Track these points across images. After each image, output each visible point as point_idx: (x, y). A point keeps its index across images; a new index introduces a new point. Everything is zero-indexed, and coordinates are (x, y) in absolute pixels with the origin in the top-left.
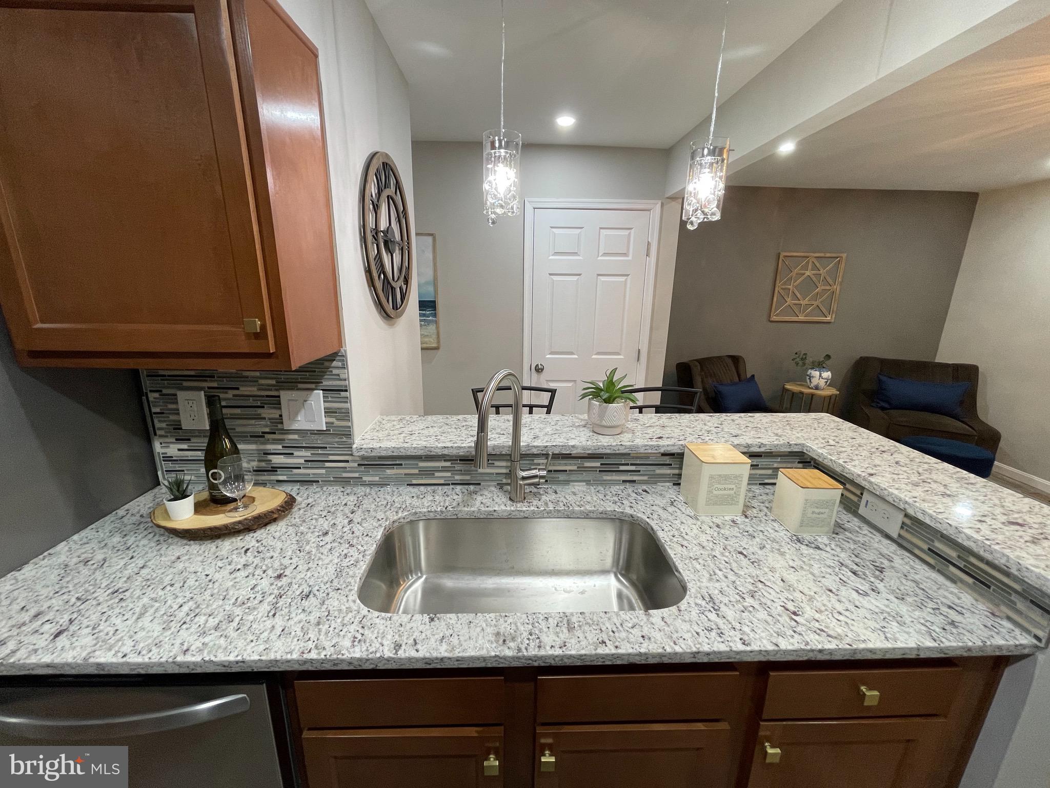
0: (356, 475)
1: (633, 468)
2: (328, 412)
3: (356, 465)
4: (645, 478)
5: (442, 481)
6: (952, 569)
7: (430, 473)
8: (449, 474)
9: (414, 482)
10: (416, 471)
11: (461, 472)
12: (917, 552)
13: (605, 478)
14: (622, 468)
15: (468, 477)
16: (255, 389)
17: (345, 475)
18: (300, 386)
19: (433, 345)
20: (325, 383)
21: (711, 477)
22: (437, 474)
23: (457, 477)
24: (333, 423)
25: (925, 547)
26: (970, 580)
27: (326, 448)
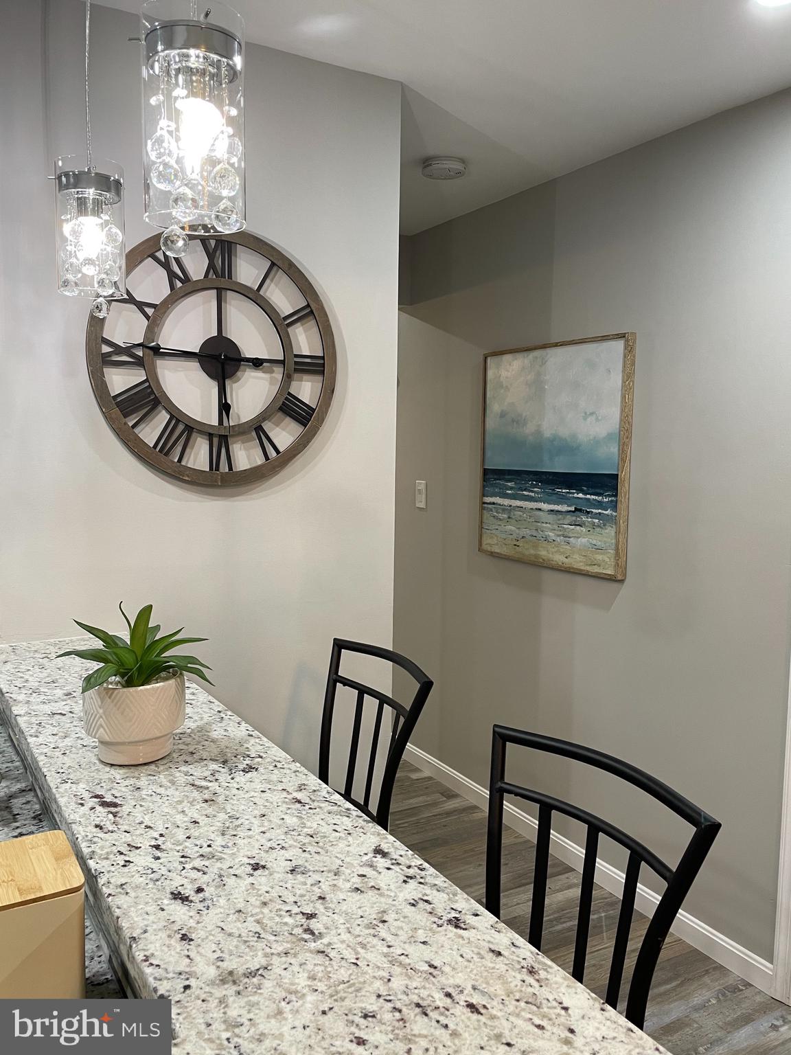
19: (609, 572)
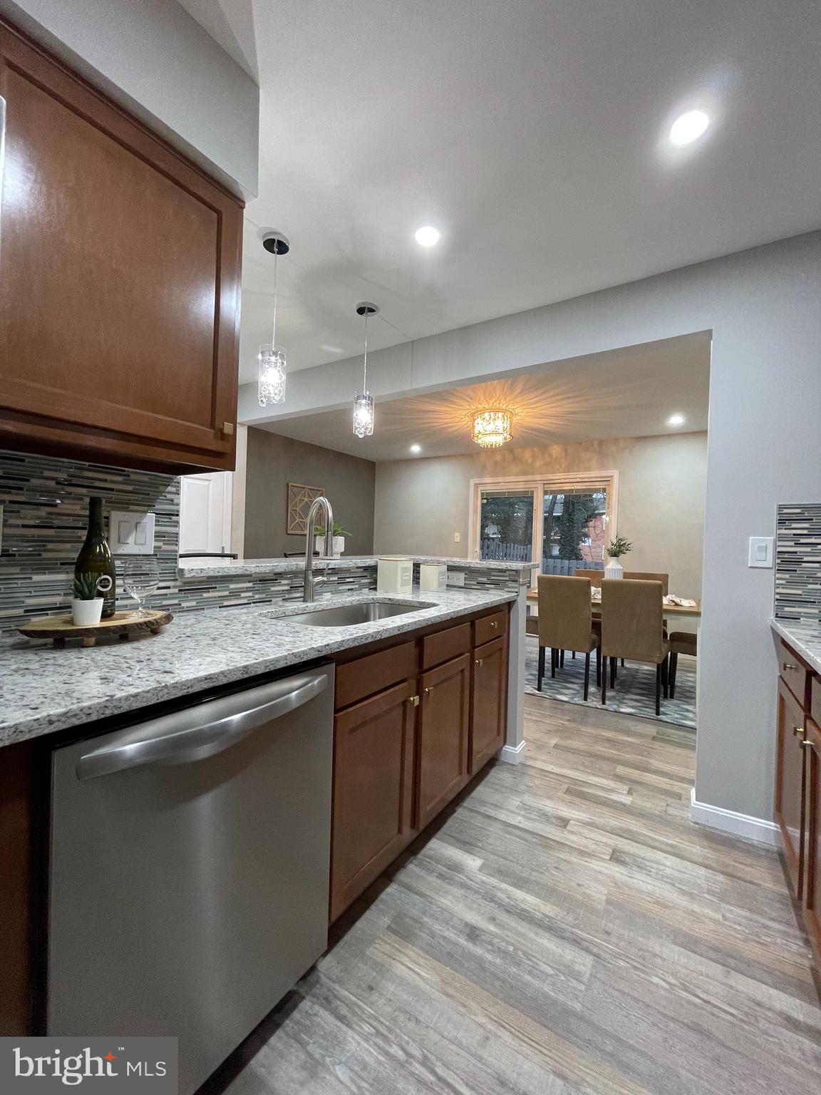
0: (176, 602)
1: (351, 580)
2: (159, 536)
3: (177, 590)
4: (357, 586)
5: (245, 601)
6: (487, 586)
7: (235, 594)
8: (250, 594)
9: (226, 604)
10: (227, 593)
11: (258, 592)
12: (473, 587)
13: (340, 588)
14: (348, 580)
15: (264, 596)
16: (78, 507)
17: (165, 603)
18: (132, 507)
20: (157, 507)
21: (402, 568)
22: (243, 595)
23: (257, 596)
24: (160, 548)
25: (475, 583)
26: (493, 586)
27: (148, 574)
